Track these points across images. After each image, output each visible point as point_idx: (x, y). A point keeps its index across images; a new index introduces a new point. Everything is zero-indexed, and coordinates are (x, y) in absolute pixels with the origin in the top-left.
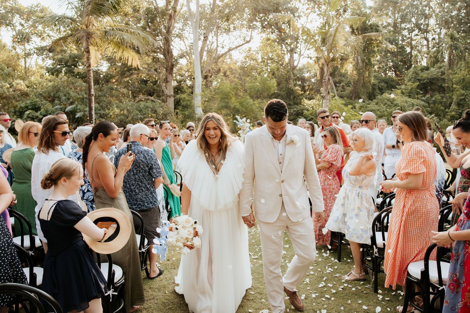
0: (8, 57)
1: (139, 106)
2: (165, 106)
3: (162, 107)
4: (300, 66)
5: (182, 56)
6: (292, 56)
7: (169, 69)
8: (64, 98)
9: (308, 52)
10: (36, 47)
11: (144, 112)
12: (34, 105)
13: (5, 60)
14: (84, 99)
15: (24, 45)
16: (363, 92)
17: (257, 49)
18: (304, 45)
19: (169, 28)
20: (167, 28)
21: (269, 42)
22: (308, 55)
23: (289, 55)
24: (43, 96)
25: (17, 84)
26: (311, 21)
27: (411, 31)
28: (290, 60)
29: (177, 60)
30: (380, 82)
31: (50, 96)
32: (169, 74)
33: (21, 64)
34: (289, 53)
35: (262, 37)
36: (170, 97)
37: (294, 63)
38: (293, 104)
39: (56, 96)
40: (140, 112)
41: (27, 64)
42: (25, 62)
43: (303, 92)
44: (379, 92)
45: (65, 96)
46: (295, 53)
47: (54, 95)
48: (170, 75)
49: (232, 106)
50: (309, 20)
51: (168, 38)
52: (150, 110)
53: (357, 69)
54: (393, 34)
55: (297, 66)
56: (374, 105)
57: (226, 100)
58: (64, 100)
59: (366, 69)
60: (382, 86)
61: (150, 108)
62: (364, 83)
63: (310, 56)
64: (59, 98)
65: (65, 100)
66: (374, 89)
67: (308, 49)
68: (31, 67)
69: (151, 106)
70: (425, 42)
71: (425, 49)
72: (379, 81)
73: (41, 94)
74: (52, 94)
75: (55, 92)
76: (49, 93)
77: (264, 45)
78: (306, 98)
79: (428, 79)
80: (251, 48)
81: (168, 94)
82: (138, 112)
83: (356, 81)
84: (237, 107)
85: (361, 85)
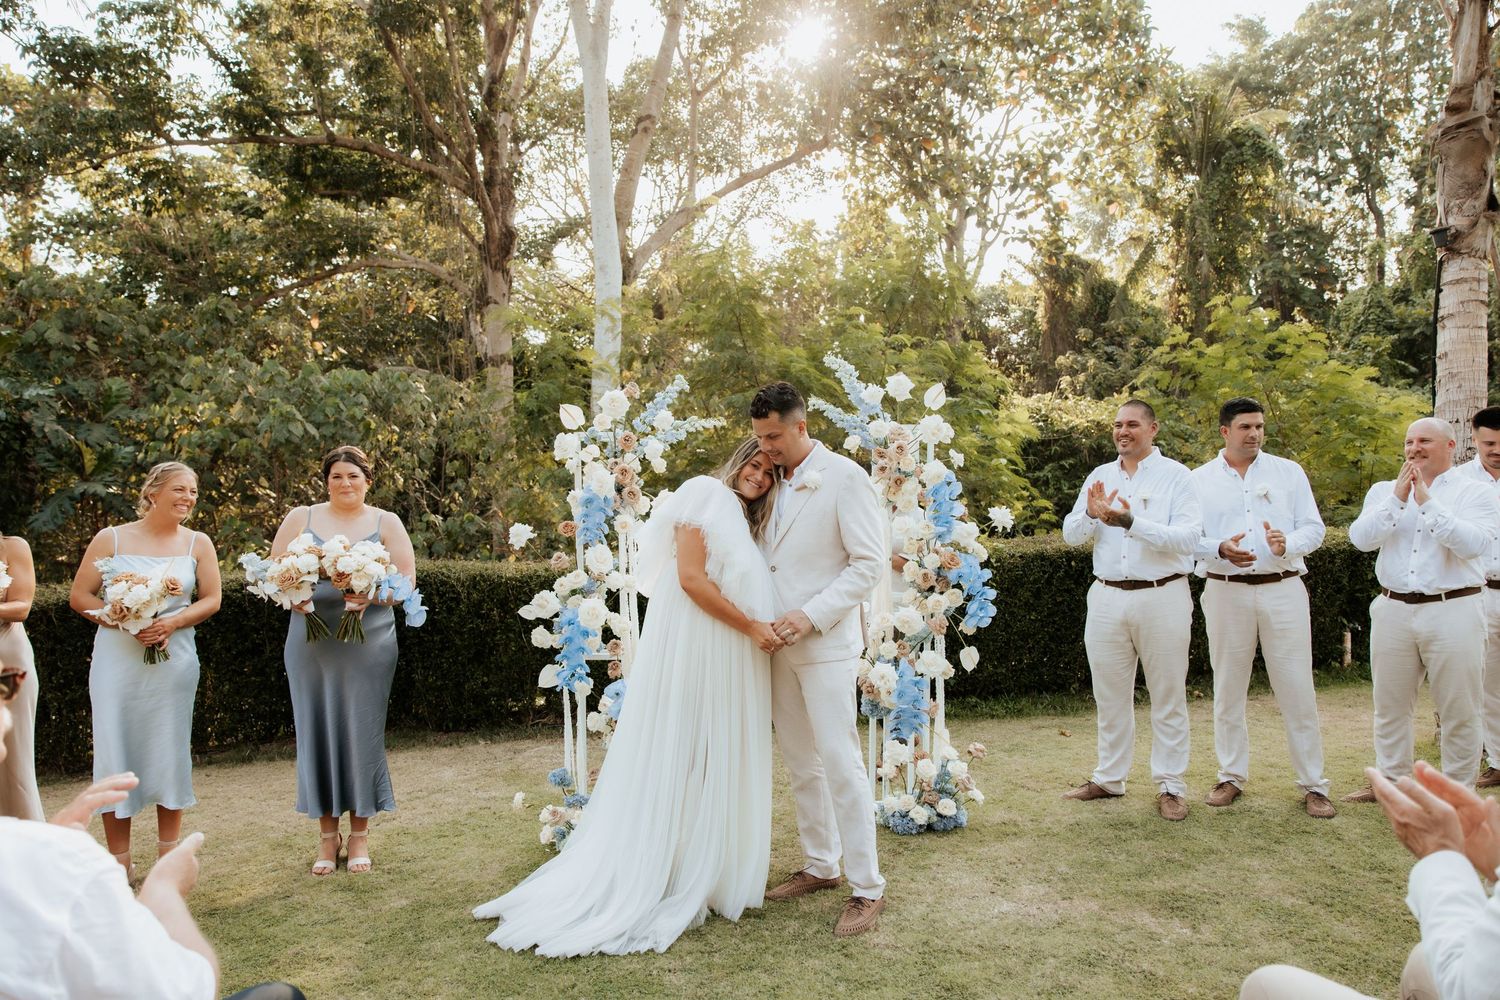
4: (980, 287)
6: (954, 249)
7: (493, 249)
21: (871, 205)
22: (1022, 231)
35: (849, 187)
36: (497, 362)
48: (500, 275)
63: (1029, 236)
67: (1020, 216)
77: (856, 218)
81: (491, 354)
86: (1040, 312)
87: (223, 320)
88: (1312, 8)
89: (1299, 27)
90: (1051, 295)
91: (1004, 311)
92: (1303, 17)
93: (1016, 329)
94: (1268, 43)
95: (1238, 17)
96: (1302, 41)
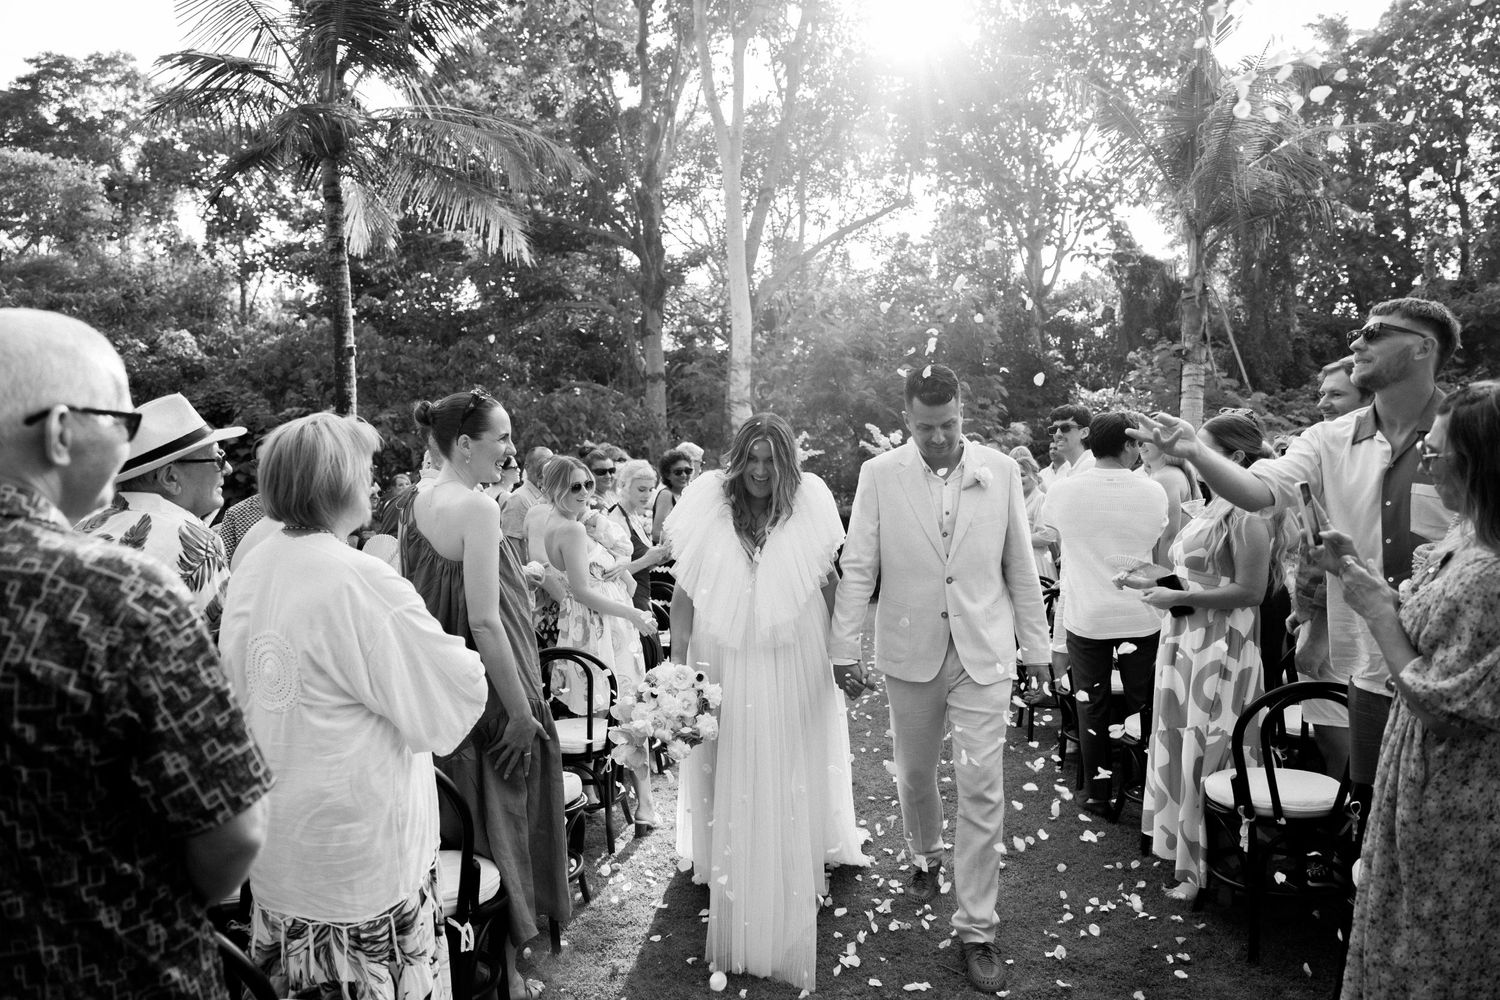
0: (194, 276)
1: (549, 404)
2: (638, 407)
3: (625, 410)
4: (1059, 288)
5: (696, 260)
6: (1034, 258)
7: (651, 292)
8: (313, 382)
9: (1085, 240)
10: (271, 245)
11: (564, 425)
12: (218, 405)
13: (186, 286)
14: (379, 388)
15: (239, 242)
16: (1267, 363)
17: (924, 242)
18: (1074, 219)
19: (651, 164)
20: (645, 165)
21: (960, 216)
22: (1087, 248)
23: (1025, 252)
24: (251, 379)
25: (172, 341)
26: (1092, 149)
27: (1408, 173)
28: (1028, 268)
29: (680, 271)
30: (1314, 334)
31: (273, 377)
32: (653, 307)
33: (230, 297)
34: (1024, 249)
35: (940, 201)
36: (654, 379)
37: (1041, 276)
38: (1040, 402)
39: (291, 377)
40: (550, 426)
41: (249, 298)
42: (243, 293)
43: (1070, 368)
44: (1312, 363)
45: (318, 376)
46: (1048, 243)
47: (286, 374)
48: (655, 313)
49: (854, 399)
50: (1087, 146)
51: (647, 197)
52: (583, 417)
53: (1244, 291)
54: (1353, 184)
55: (1050, 286)
56: (1305, 400)
57: (833, 381)
58: (313, 389)
59: (1273, 289)
60: (1321, 345)
61: (586, 412)
62: (1269, 335)
63: (1094, 251)
64: (300, 384)
65: (318, 388)
66: (1297, 353)
67: (1088, 232)
68: (260, 306)
69: (589, 407)
70: (1453, 210)
71: (1454, 230)
72: (1312, 328)
73: (244, 373)
74: (278, 372)
75: (288, 365)
76: (269, 369)
77: (948, 228)
78: (1084, 385)
79: (1478, 317)
80: (906, 236)
81: (649, 372)
82: (543, 424)
83: (1244, 329)
84: (870, 402)
85: (1258, 340)
86: (1117, 309)
87: (471, 356)
88: (1394, 7)
89: (1382, 24)
90: (1127, 294)
91: (1087, 305)
92: (1386, 15)
93: (1099, 323)
94: (1352, 41)
95: (1320, 16)
96: (1383, 38)
